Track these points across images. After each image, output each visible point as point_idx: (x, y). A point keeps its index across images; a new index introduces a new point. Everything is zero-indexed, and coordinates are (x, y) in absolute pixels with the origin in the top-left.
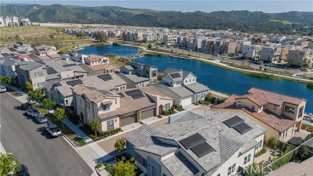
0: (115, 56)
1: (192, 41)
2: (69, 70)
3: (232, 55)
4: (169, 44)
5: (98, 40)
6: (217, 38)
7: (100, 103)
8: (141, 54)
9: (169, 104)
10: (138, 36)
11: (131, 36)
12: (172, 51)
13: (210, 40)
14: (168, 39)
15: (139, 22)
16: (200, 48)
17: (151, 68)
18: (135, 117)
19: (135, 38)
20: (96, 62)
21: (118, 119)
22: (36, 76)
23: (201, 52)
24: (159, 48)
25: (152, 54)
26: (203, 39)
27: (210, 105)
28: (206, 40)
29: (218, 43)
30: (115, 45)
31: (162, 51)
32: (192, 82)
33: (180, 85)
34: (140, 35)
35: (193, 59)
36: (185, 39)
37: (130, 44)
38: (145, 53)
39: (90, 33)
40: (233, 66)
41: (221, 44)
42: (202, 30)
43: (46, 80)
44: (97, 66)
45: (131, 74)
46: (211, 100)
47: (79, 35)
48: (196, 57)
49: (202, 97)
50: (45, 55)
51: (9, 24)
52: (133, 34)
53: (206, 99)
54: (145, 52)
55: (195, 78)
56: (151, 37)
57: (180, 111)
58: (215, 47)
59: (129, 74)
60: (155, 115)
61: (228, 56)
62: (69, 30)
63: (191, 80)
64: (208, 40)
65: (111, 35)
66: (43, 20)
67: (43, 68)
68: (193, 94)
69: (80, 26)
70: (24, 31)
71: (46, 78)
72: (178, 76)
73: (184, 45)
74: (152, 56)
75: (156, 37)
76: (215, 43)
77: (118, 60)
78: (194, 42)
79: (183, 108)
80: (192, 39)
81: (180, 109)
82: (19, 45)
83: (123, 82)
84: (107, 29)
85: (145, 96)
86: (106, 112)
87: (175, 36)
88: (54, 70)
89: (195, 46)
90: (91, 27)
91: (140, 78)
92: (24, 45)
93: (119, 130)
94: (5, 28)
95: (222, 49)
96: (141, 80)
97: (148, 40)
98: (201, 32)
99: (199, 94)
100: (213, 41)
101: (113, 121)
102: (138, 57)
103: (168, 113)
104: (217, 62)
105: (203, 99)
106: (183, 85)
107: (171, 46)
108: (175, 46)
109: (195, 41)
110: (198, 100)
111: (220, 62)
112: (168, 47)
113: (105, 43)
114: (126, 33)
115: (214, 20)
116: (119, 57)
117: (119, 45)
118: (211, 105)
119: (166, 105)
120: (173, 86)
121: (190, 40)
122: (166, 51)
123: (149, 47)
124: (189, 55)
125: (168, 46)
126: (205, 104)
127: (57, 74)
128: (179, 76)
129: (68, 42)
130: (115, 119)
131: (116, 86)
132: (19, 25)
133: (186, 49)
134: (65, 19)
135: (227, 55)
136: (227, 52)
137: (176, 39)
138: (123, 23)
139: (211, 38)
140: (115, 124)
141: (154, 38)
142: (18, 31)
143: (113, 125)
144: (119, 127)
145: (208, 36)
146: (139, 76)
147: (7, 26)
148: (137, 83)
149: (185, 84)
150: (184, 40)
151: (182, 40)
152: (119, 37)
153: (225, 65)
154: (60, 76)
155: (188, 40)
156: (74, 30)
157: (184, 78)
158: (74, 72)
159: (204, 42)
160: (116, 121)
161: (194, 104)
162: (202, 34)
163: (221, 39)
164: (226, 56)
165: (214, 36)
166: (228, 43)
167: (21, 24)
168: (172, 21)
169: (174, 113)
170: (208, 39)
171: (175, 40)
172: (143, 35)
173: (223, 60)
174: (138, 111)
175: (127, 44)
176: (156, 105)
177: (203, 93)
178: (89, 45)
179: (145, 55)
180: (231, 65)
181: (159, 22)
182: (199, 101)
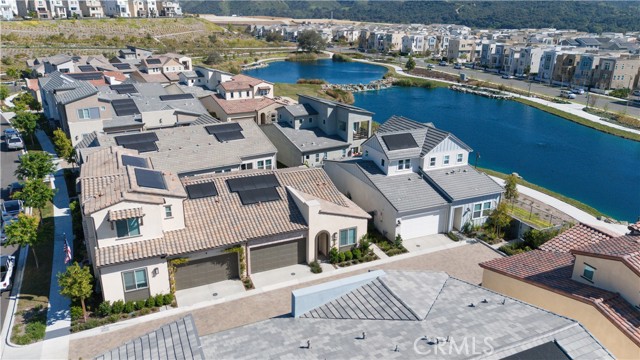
0: (322, 83)
1: (517, 56)
2: (169, 107)
3: (622, 93)
4: (460, 61)
5: (303, 48)
6: (589, 49)
7: (104, 213)
8: (384, 82)
9: (354, 230)
10: (393, 42)
11: (376, 41)
12: (462, 76)
13: (566, 52)
14: (461, 49)
15: (412, 16)
16: (537, 71)
17: (351, 115)
18: (229, 262)
19: (386, 46)
20: (240, 91)
21: (163, 267)
22: (82, 116)
23: (538, 82)
24: (435, 68)
25: (411, 83)
26: (548, 50)
27: (496, 246)
28: (554, 53)
29: (586, 61)
30: (337, 59)
31: (438, 76)
32: (453, 164)
33: (410, 171)
34: (397, 39)
35: (510, 99)
36: (500, 50)
37: (370, 58)
38: (394, 79)
39: (296, 34)
40: (620, 124)
41: (596, 62)
42: (553, 31)
43: (105, 130)
44: (241, 102)
45: (301, 128)
46: (503, 230)
47: (271, 37)
48: (521, 94)
49: (477, 215)
50: (159, 72)
51: (138, 12)
52: (382, 38)
53: (491, 224)
54: (398, 76)
55: (465, 154)
56: (422, 44)
57: (390, 255)
58: (578, 71)
59: (293, 127)
60: (303, 260)
61: (610, 95)
62: (259, 27)
63: (448, 157)
64: (561, 53)
65: (339, 39)
66: (228, 10)
67: (100, 100)
68: (445, 203)
69: (287, 21)
70: (165, 27)
71: (104, 122)
72: (408, 141)
73: (496, 64)
74: (409, 85)
75: (434, 43)
76: (578, 59)
77: (327, 93)
78: (522, 56)
79: (404, 244)
80: (518, 49)
81: (394, 246)
82: (130, 51)
83: (269, 147)
84: (334, 28)
85: (284, 196)
86: (127, 241)
87: (478, 41)
88: (135, 105)
89: (523, 67)
90: (309, 23)
91: (322, 138)
92: (138, 51)
93: (166, 301)
94: (129, 21)
95: (596, 76)
96: (321, 147)
97: (414, 49)
98: (549, 35)
99: (465, 207)
100: (574, 56)
101: (145, 272)
102: (374, 87)
103: (347, 259)
104: (574, 109)
105: (481, 220)
106: (420, 172)
107: (463, 64)
108: (473, 67)
109: (526, 54)
110: (462, 225)
111: (584, 110)
112: (457, 67)
113: (315, 55)
114: (368, 34)
115: (593, 12)
116: (330, 86)
117: (345, 61)
118: (503, 243)
119: (344, 232)
120: (384, 174)
121: (513, 52)
122: (446, 77)
123: (410, 66)
124: (501, 88)
125: (456, 64)
126: (483, 238)
127: (136, 117)
128: (411, 143)
129: (243, 51)
130: (150, 268)
131: (243, 159)
132: (157, 15)
133: (499, 74)
134: (267, 10)
135: (607, 92)
136: (609, 84)
137: (480, 48)
138: (380, 18)
139: (570, 49)
140: (152, 281)
141: (427, 47)
142: (153, 26)
143: (145, 284)
144: (166, 291)
145: (565, 43)
146: (320, 133)
147: (136, 15)
148: (307, 154)
149: (427, 168)
150: (497, 51)
151: (493, 52)
152: (351, 44)
153: (595, 119)
154: (140, 120)
155: (506, 53)
156: (267, 28)
157: (427, 149)
158: (176, 113)
159: (548, 57)
160: (155, 272)
161: (447, 234)
162: (552, 39)
163: (596, 52)
164: (604, 97)
165: (579, 43)
166: (614, 61)
167: (163, 13)
168: (488, 12)
169: (368, 260)
170: (563, 49)
171: (478, 52)
172: (404, 39)
173: (593, 104)
174: (238, 245)
175: (364, 58)
176: (306, 231)
177: (483, 203)
178: (282, 58)
179: (394, 84)
180: (615, 119)
181: (457, 16)
182: (466, 227)
